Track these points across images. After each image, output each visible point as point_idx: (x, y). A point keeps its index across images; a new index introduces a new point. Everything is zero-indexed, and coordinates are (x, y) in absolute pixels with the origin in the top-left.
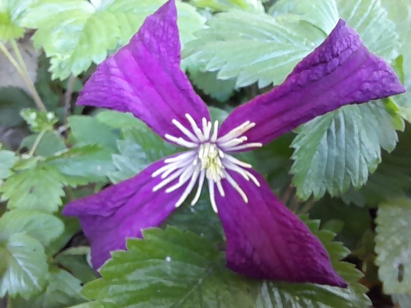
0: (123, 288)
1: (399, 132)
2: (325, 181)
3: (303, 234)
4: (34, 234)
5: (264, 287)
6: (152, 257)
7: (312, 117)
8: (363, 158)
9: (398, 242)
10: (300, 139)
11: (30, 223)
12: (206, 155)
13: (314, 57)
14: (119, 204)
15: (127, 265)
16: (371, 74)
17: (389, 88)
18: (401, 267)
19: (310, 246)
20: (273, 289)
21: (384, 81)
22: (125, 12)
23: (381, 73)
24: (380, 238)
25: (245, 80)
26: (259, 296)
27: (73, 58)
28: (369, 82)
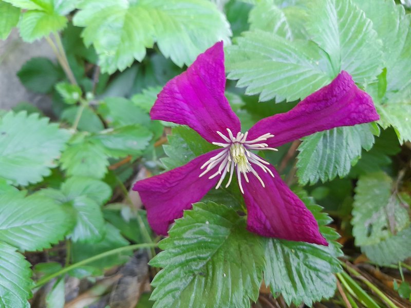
0: (181, 243)
1: (375, 137)
2: (319, 171)
3: (301, 210)
4: (91, 196)
5: (271, 243)
6: (198, 222)
7: (314, 132)
8: (347, 155)
9: (371, 207)
10: (304, 145)
11: (88, 187)
12: (237, 155)
13: (319, 96)
14: (174, 185)
15: (183, 228)
16: (357, 106)
17: (369, 117)
18: (371, 226)
19: (306, 217)
20: (277, 244)
21: (366, 112)
22: (156, 8)
23: (364, 106)
24: (357, 204)
25: (266, 96)
26: (267, 249)
27: (118, 54)
28: (356, 113)
